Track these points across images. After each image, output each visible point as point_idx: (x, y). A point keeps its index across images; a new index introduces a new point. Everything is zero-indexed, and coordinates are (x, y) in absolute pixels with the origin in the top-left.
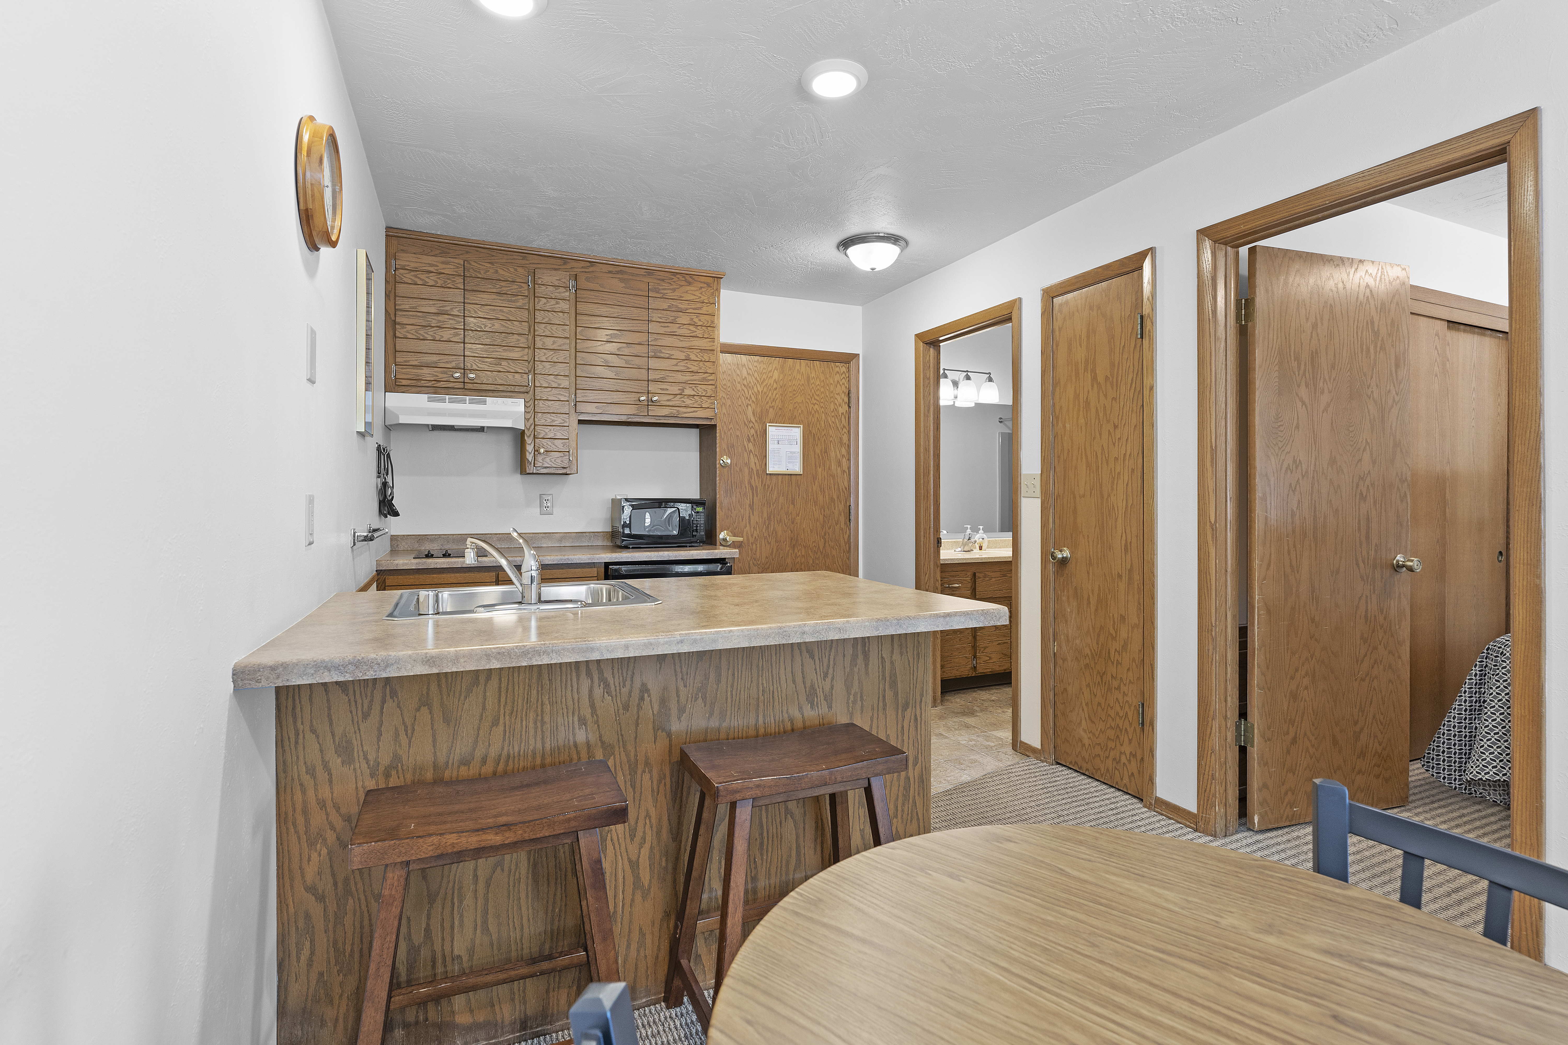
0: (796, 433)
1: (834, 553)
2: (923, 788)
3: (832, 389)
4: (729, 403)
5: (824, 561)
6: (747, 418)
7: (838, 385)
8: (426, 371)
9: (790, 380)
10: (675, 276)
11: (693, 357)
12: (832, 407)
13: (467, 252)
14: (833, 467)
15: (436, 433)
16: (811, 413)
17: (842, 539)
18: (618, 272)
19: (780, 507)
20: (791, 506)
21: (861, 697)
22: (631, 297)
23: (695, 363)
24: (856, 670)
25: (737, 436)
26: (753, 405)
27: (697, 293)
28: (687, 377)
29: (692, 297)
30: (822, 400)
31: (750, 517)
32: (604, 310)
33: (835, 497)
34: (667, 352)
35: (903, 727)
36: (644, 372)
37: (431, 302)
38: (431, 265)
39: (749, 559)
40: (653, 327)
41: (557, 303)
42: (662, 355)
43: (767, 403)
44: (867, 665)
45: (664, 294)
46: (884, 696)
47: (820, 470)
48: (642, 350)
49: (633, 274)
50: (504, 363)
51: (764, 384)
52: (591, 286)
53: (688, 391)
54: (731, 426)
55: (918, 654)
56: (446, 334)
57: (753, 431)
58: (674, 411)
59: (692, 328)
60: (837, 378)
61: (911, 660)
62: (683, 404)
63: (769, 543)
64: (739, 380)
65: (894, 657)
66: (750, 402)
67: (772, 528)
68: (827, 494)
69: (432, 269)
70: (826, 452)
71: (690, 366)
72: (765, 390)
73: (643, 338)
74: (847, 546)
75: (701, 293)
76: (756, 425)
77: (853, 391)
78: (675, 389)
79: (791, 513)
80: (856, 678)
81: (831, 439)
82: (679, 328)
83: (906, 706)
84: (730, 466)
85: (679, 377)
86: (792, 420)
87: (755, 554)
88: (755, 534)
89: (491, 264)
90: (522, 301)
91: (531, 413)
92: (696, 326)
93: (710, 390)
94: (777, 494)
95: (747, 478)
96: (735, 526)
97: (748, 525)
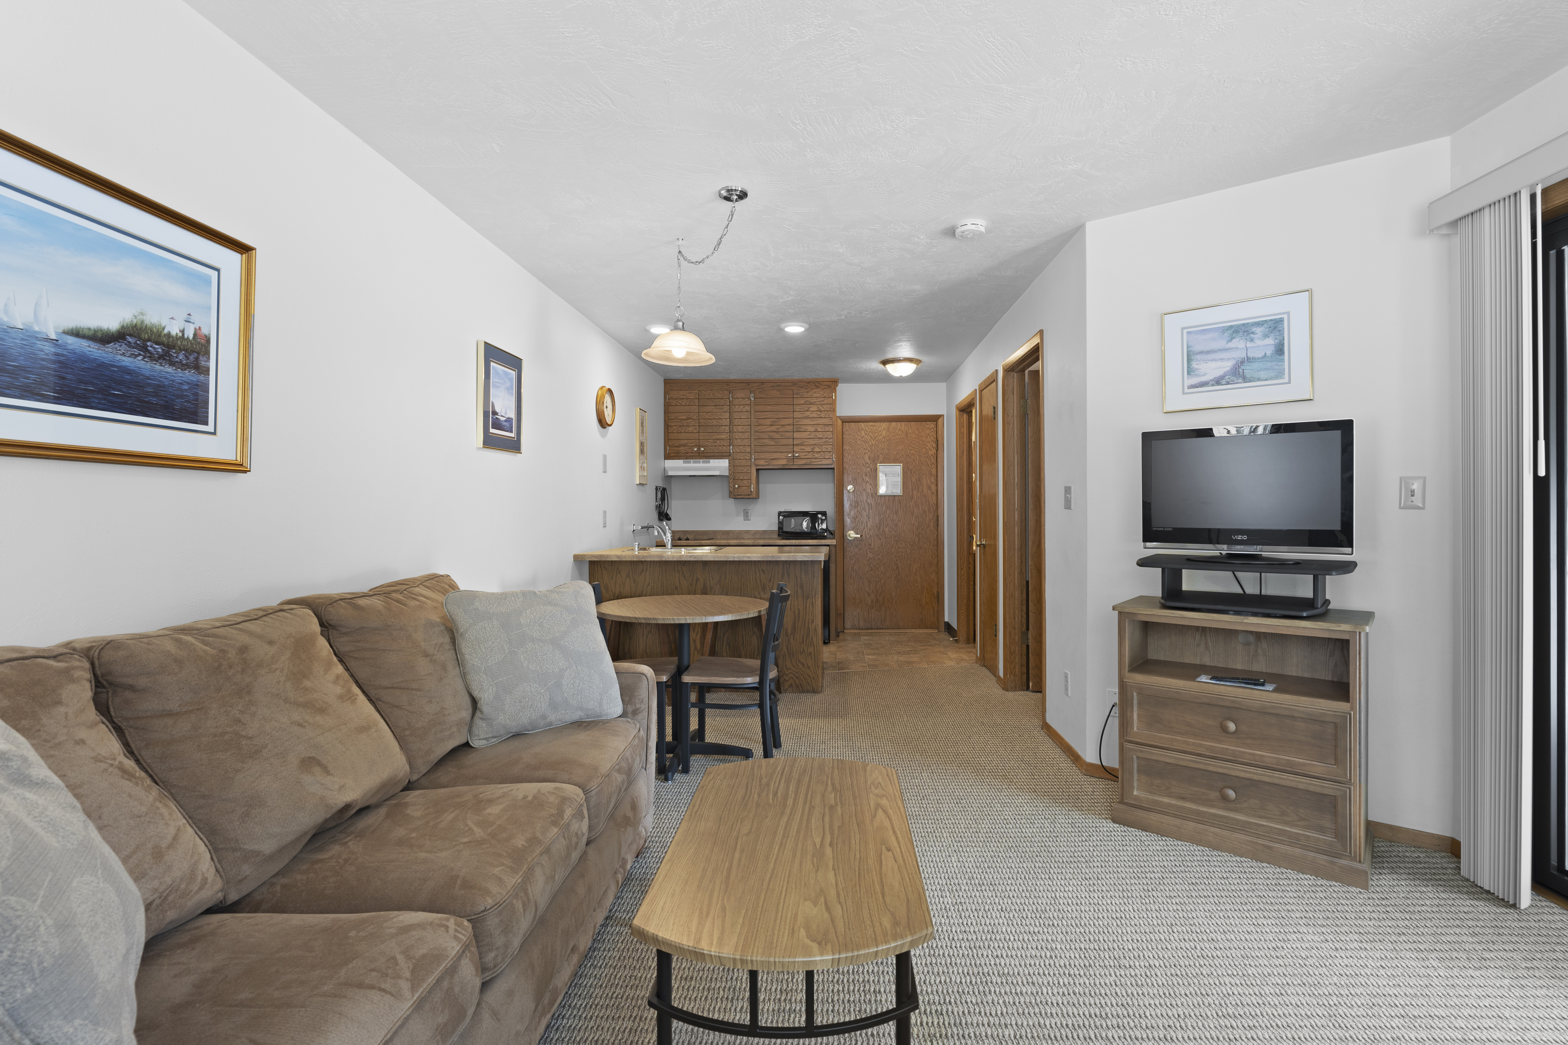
0: (898, 469)
1: (926, 546)
3: (924, 438)
4: (853, 452)
5: (918, 552)
6: (864, 461)
7: (929, 437)
8: (682, 448)
9: (894, 435)
10: (810, 384)
11: (819, 429)
12: (924, 451)
13: (701, 386)
14: (925, 490)
16: (909, 456)
17: (931, 537)
18: (777, 386)
19: (887, 516)
20: (895, 516)
22: (783, 399)
23: (820, 433)
25: (858, 473)
26: (869, 453)
27: (822, 392)
28: (817, 441)
29: (818, 395)
30: (917, 447)
31: (867, 523)
32: (768, 408)
33: (926, 510)
34: (804, 428)
35: (806, 606)
36: (791, 440)
37: (684, 414)
38: (682, 395)
39: (867, 549)
40: (796, 415)
41: (744, 407)
42: (801, 430)
43: (878, 451)
46: (797, 592)
47: (915, 493)
48: (790, 428)
49: (784, 386)
50: (718, 441)
52: (763, 396)
53: (817, 449)
54: (854, 466)
56: (691, 429)
57: (868, 469)
58: (808, 461)
59: (818, 413)
60: (928, 431)
62: (814, 457)
63: (880, 539)
64: (859, 437)
66: (867, 451)
67: (882, 530)
68: (921, 508)
69: (684, 397)
70: (919, 480)
71: (817, 435)
72: (876, 442)
73: (790, 421)
74: (936, 542)
75: (824, 392)
76: (871, 465)
77: (940, 439)
78: (809, 449)
79: (895, 521)
81: (923, 472)
82: (811, 413)
84: (854, 491)
85: (812, 442)
86: (895, 461)
87: (870, 545)
88: (871, 533)
89: (712, 390)
90: (726, 408)
91: (732, 466)
92: (821, 411)
93: (829, 448)
94: (884, 508)
95: (865, 499)
96: (857, 528)
97: (866, 528)
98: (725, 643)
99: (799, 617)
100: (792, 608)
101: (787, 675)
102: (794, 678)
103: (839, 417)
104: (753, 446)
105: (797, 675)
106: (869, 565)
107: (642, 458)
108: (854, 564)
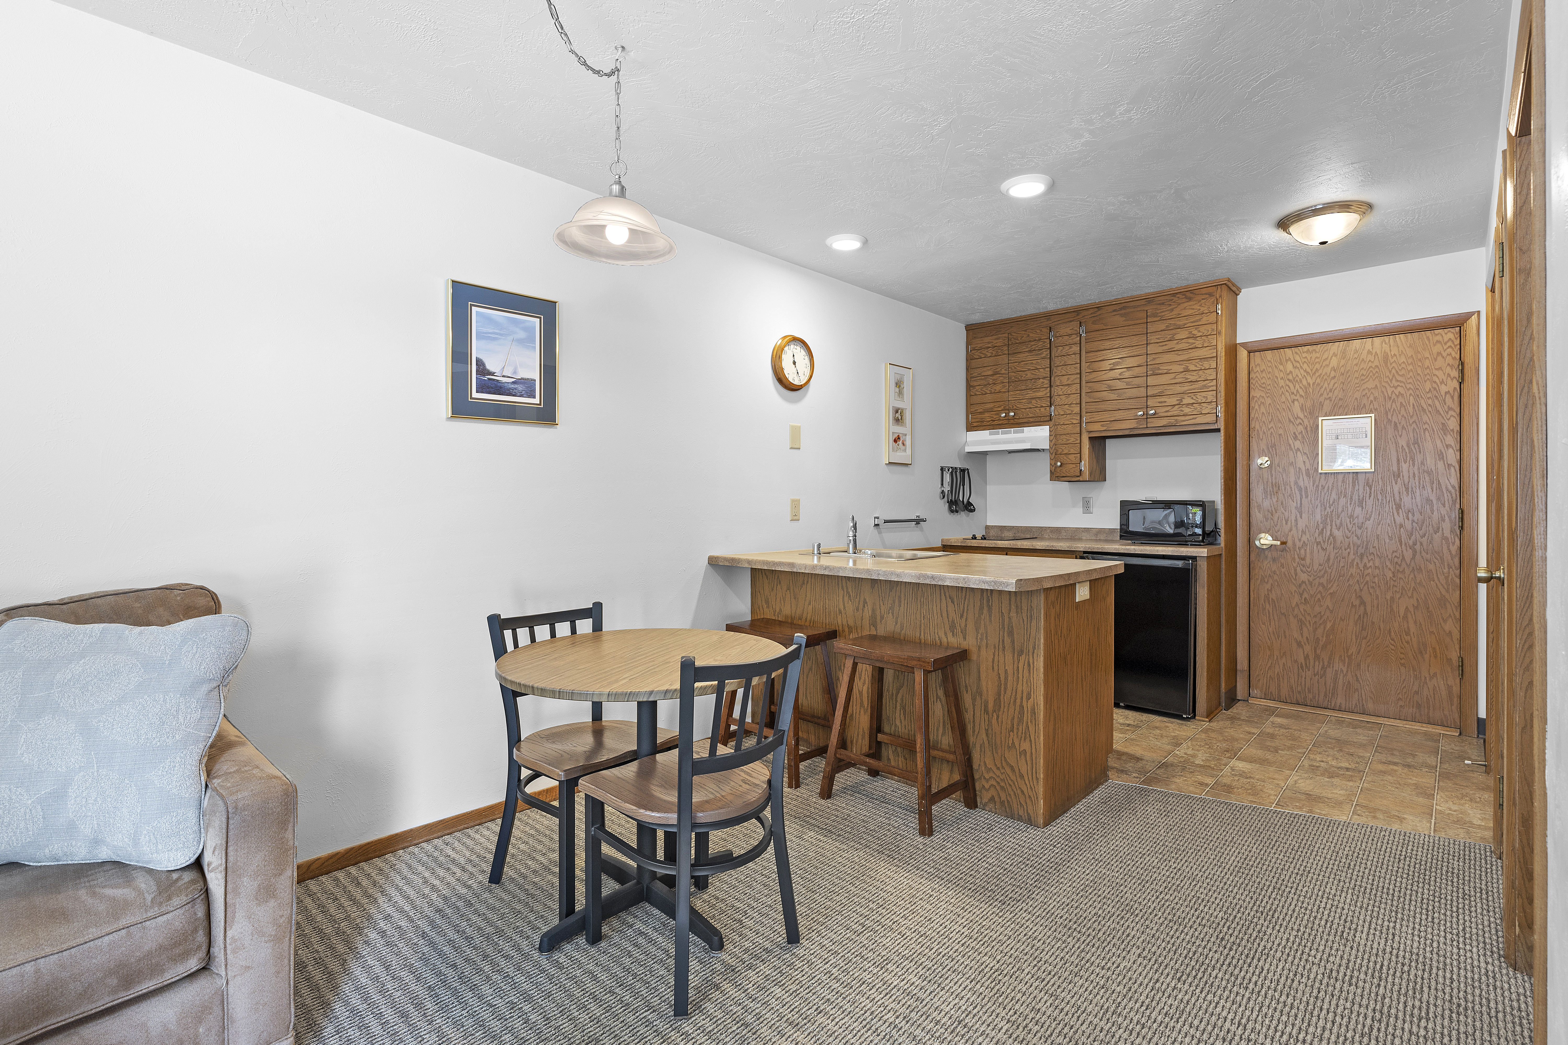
0: (1365, 423)
1: (1431, 567)
2: (1035, 719)
3: (1428, 363)
4: (1269, 401)
5: (1412, 576)
6: (1293, 415)
7: (1440, 358)
8: (987, 415)
9: (1356, 365)
10: (1175, 296)
11: (1192, 367)
12: (1428, 386)
13: (1012, 327)
14: (1430, 461)
15: (1013, 456)
16: (1390, 398)
17: (1445, 551)
18: (1121, 309)
19: (1340, 509)
20: (1358, 509)
21: (986, 637)
22: (1131, 327)
23: (1194, 373)
24: (983, 617)
25: (1280, 435)
26: (1302, 400)
27: (1197, 307)
28: (1186, 387)
29: (1190, 312)
30: (1411, 381)
31: (1296, 520)
32: (1107, 344)
33: (1433, 498)
34: (1164, 368)
35: (1018, 667)
36: (1143, 390)
37: (989, 368)
38: (989, 343)
39: (1295, 565)
40: (1151, 349)
41: (1071, 348)
42: (1160, 372)
43: (1322, 395)
44: (990, 616)
45: (1162, 316)
46: (1003, 641)
47: (1405, 467)
48: (1142, 370)
49: (1134, 307)
50: (1034, 401)
51: (1317, 374)
52: (1097, 327)
53: (1187, 400)
54: (1272, 424)
55: (1031, 616)
56: (998, 388)
57: (1300, 428)
58: (1172, 420)
59: (1191, 341)
60: (1438, 348)
61: (1025, 619)
62: (1182, 413)
63: (1326, 549)
64: (1282, 375)
65: (1011, 615)
66: (1298, 397)
67: (1328, 533)
68: (1418, 494)
69: (990, 345)
70: (1416, 443)
71: (1188, 377)
72: (1318, 381)
73: (1142, 360)
74: (1457, 561)
75: (1201, 306)
76: (1306, 421)
77: (1468, 360)
78: (1173, 401)
79: (1357, 517)
80: (982, 622)
81: (1426, 426)
82: (1177, 343)
83: (1021, 652)
84: (1270, 466)
85: (1178, 389)
86: (1359, 409)
87: (1303, 559)
88: (1304, 538)
89: (1026, 331)
90: (1046, 353)
91: (1054, 435)
92: (1195, 337)
93: (1211, 396)
94: (1334, 496)
95: (1292, 479)
96: (1277, 529)
97: (1294, 529)
100: (996, 668)
101: (987, 780)
102: (998, 788)
103: (1244, 345)
104: (1083, 404)
105: (1002, 784)
106: (1301, 595)
107: (899, 429)
108: (1270, 591)
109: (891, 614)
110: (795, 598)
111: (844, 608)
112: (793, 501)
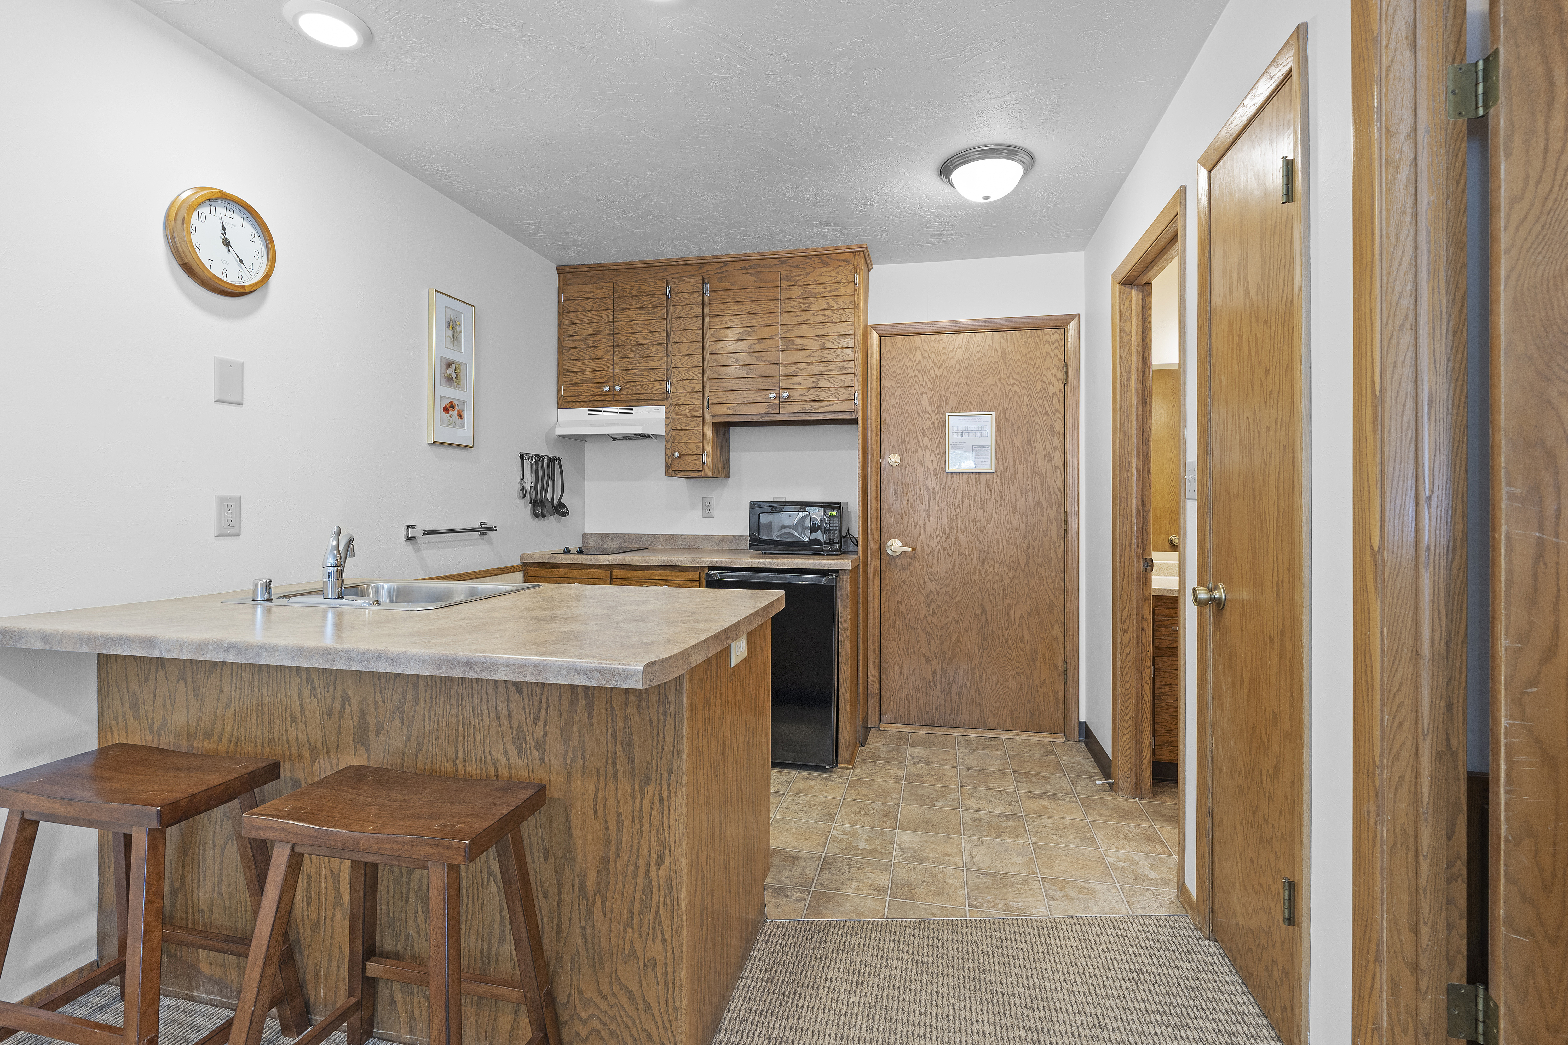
0: (986, 422)
1: (1042, 571)
2: (672, 900)
3: (1038, 363)
4: (898, 392)
5: (1026, 581)
6: (922, 409)
7: (1048, 358)
8: (585, 387)
9: (979, 359)
10: (810, 259)
11: (828, 345)
12: (1039, 386)
13: (618, 275)
14: (1040, 462)
15: (618, 442)
16: (1008, 396)
17: (1053, 554)
18: (751, 267)
19: (964, 512)
20: (980, 512)
21: (583, 754)
22: (762, 290)
23: (831, 352)
24: (576, 718)
25: (910, 430)
26: (930, 393)
27: (834, 274)
28: (823, 368)
29: (827, 279)
30: (1024, 379)
31: (925, 524)
32: (735, 308)
33: (1043, 501)
34: (800, 343)
35: (641, 808)
36: (776, 367)
37: (589, 326)
38: (589, 292)
39: (924, 573)
40: (785, 319)
41: (692, 309)
42: (795, 347)
43: (948, 388)
44: (590, 715)
45: (797, 281)
46: (614, 760)
47: (1020, 467)
48: (774, 343)
49: (766, 266)
50: (646, 373)
51: (944, 366)
52: (723, 285)
53: (824, 383)
54: (902, 418)
55: (665, 713)
56: (600, 353)
57: (929, 423)
58: (807, 406)
59: (828, 313)
60: (1046, 348)
61: (655, 719)
62: (818, 398)
63: (950, 556)
64: (911, 365)
65: (630, 711)
66: (926, 390)
67: (954, 537)
68: (1031, 496)
69: (589, 296)
70: (1029, 444)
71: (825, 355)
72: (945, 373)
73: (774, 331)
74: (1062, 564)
75: (838, 273)
76: (933, 415)
77: (1071, 361)
78: (808, 383)
79: (980, 520)
80: (575, 728)
81: (1037, 427)
82: (813, 315)
83: (646, 780)
84: (900, 465)
85: (814, 369)
86: (981, 406)
87: (931, 567)
88: (932, 544)
89: (636, 281)
90: (661, 312)
91: (671, 419)
92: (832, 310)
93: (848, 380)
94: (959, 498)
95: (921, 479)
96: (906, 533)
97: (923, 533)
98: (412, 894)
99: (619, 840)
100: (600, 811)
101: (584, 1023)
102: (604, 1033)
103: (875, 327)
104: (707, 381)
105: (613, 1026)
106: (929, 606)
107: (452, 393)
108: (900, 602)
109: (397, 720)
110: (196, 696)
111: (303, 711)
112: (222, 500)
